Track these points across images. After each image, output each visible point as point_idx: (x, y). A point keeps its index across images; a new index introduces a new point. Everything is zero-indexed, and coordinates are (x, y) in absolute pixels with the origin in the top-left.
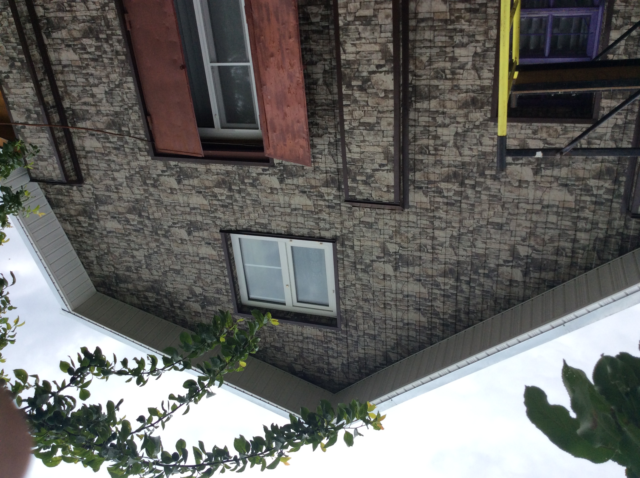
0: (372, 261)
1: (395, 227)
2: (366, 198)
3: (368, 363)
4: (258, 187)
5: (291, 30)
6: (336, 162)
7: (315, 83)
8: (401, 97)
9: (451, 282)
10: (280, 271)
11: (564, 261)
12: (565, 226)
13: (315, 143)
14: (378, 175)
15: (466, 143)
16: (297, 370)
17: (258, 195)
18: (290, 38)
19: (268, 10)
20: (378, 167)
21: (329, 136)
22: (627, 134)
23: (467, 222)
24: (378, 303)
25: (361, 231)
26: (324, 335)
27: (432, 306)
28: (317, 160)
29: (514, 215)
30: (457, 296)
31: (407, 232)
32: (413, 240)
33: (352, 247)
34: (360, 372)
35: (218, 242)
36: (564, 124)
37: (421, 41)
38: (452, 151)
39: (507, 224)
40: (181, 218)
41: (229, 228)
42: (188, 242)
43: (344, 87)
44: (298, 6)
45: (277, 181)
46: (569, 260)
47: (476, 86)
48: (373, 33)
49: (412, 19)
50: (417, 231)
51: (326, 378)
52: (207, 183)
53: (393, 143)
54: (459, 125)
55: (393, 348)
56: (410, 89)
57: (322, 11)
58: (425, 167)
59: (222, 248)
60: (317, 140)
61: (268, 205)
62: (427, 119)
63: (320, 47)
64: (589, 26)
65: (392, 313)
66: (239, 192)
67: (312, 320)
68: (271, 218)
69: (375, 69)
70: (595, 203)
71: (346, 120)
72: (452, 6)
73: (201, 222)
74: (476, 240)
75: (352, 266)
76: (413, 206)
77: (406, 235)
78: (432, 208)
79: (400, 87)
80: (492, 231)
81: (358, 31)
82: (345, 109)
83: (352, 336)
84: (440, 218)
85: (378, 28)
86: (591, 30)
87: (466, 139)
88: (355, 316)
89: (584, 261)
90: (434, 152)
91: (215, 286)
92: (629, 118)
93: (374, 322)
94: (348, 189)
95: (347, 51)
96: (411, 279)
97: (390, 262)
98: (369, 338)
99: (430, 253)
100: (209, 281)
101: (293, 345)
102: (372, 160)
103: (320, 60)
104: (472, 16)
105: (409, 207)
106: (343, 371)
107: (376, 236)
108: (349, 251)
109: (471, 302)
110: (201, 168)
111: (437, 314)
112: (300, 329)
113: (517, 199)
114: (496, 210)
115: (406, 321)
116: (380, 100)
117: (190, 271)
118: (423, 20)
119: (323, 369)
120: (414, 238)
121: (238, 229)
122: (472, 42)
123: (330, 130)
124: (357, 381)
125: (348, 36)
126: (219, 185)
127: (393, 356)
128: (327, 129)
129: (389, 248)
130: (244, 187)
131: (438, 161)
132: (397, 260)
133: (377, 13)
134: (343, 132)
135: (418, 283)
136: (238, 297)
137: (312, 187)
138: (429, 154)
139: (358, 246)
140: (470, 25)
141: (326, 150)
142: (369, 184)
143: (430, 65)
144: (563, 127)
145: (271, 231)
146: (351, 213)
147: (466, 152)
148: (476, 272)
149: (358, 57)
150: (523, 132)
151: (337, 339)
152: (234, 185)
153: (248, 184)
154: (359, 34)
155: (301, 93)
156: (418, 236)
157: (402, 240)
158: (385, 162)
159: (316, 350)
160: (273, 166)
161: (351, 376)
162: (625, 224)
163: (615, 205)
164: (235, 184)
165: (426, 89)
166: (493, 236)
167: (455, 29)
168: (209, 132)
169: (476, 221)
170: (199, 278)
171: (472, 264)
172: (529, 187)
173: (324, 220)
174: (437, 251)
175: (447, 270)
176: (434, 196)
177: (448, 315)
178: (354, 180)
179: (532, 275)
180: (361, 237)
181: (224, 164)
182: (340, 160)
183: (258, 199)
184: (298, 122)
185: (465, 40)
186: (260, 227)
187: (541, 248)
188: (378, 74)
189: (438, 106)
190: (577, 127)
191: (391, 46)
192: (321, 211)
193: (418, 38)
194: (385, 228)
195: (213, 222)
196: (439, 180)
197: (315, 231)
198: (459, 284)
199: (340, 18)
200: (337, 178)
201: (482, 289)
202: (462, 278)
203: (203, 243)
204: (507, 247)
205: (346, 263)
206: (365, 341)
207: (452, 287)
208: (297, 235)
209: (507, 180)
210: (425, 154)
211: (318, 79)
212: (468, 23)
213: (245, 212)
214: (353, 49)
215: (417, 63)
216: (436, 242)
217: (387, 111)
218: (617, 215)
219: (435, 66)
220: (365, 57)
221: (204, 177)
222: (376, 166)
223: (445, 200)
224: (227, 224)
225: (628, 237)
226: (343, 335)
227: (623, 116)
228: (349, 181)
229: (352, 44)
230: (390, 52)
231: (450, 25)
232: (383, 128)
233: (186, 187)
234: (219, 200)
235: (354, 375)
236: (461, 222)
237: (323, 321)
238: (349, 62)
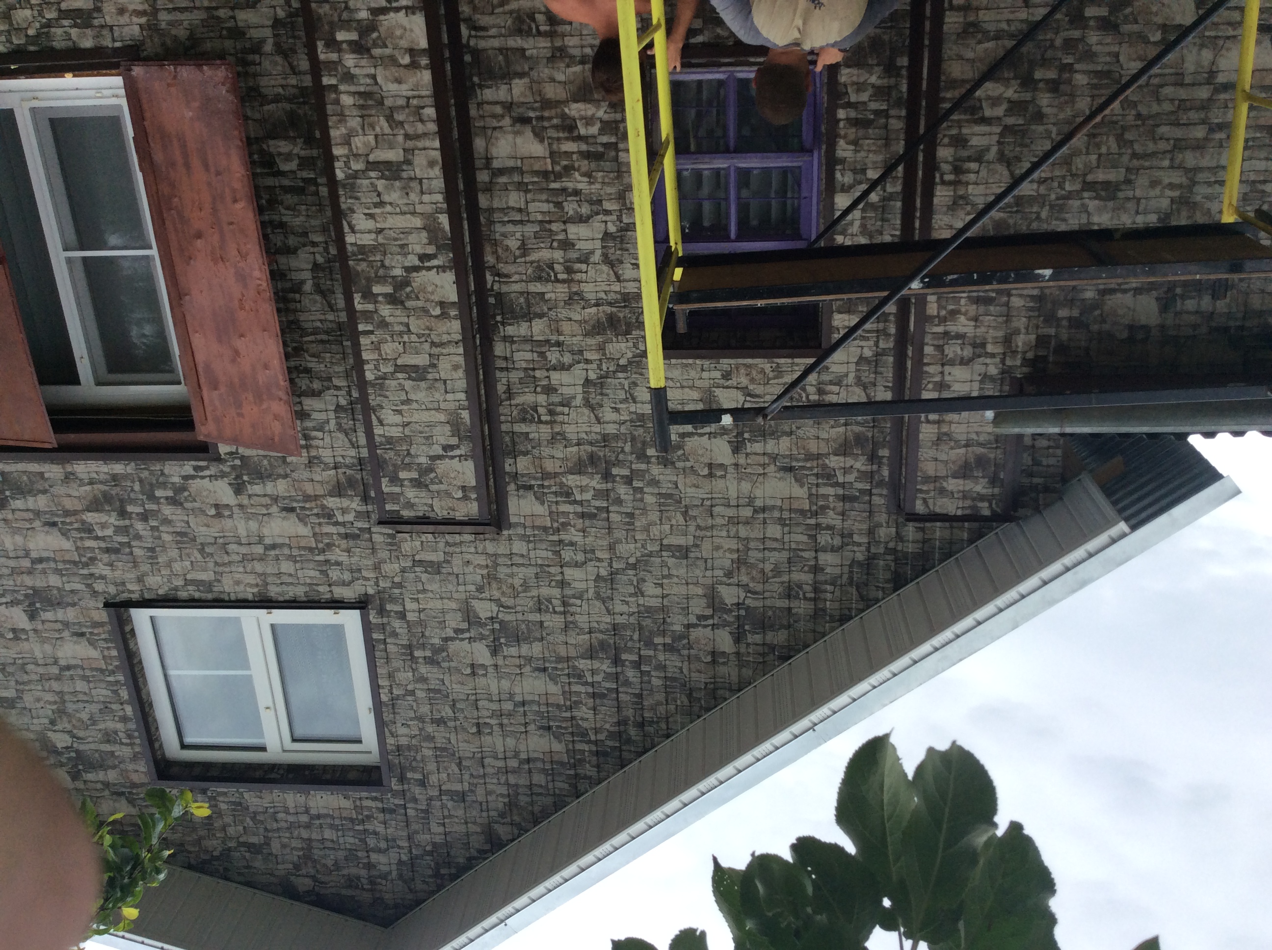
0: (446, 639)
1: (487, 566)
2: (421, 514)
3: (452, 853)
4: (187, 505)
5: (237, 185)
6: (355, 446)
7: (297, 287)
8: (475, 315)
9: (604, 667)
10: (249, 679)
11: (802, 608)
12: (797, 543)
13: (305, 408)
14: (442, 466)
15: (605, 399)
16: (301, 889)
17: (188, 523)
18: (235, 201)
19: (184, 146)
20: (441, 452)
21: (335, 393)
22: (881, 373)
23: (623, 549)
24: (465, 724)
25: (418, 580)
26: (356, 807)
27: (573, 718)
28: (314, 443)
29: (706, 528)
30: (618, 692)
31: (512, 575)
32: (525, 591)
33: (402, 615)
34: (437, 875)
35: (101, 630)
36: (776, 360)
37: (502, 210)
38: (583, 414)
39: (696, 546)
40: (11, 583)
41: (125, 596)
42: (31, 634)
43: (357, 298)
44: (248, 138)
45: (229, 491)
46: (811, 606)
47: (612, 294)
48: (407, 194)
49: (481, 169)
50: (531, 571)
51: (366, 896)
52: (69, 504)
53: (466, 403)
54: (589, 366)
55: (502, 815)
56: (492, 300)
57: (298, 149)
58: (533, 448)
59: (111, 641)
60: (309, 403)
61: (213, 541)
62: (528, 356)
63: (302, 218)
64: (799, 185)
65: (496, 742)
66: (144, 517)
67: (328, 777)
68: (221, 569)
69: (417, 263)
70: (844, 498)
71: (368, 362)
72: (555, 147)
73: (58, 589)
74: (644, 581)
75: (404, 654)
76: (517, 525)
77: (510, 581)
78: (555, 525)
79: (469, 296)
80: (671, 561)
81: (376, 190)
82: (364, 341)
83: (415, 800)
84: (572, 544)
85: (415, 185)
86: (804, 194)
87: (604, 391)
88: (419, 758)
89: (837, 605)
90: (548, 418)
91: (102, 726)
92: (882, 345)
93: (459, 764)
94: (381, 498)
95: (357, 228)
96: (527, 669)
97: (482, 638)
98: (452, 799)
99: (560, 613)
100: (85, 716)
101: (287, 835)
102: (427, 438)
103: (304, 245)
104: (593, 165)
105: (510, 526)
106: (400, 876)
107: (450, 587)
108: (397, 624)
109: (645, 703)
110: (53, 471)
111: (584, 734)
112: (301, 799)
113: (708, 499)
114: (674, 522)
115: (523, 756)
116: (433, 323)
117: (38, 700)
118: (502, 172)
119: (358, 878)
120: (526, 586)
121: (147, 596)
122: (597, 214)
123: (336, 382)
124: (433, 893)
125: (357, 198)
126: (95, 505)
127: (503, 831)
128: (329, 379)
129: (478, 610)
130: (154, 507)
131: (558, 433)
132: (497, 633)
133: (410, 157)
134: (363, 384)
135: (542, 675)
136: (157, 745)
137: (307, 498)
138: (540, 422)
139: (414, 611)
140: (590, 183)
141: (333, 423)
142: (427, 486)
143: (524, 255)
144: (774, 365)
145: (222, 596)
146: (394, 546)
147: (608, 415)
148: (649, 644)
149: (381, 240)
150: (705, 375)
151: (383, 810)
152: (130, 504)
153: (162, 500)
154: (379, 195)
155: (268, 310)
156: (532, 582)
157: (503, 593)
158: (454, 441)
159: (341, 840)
160: (218, 459)
161: (419, 886)
162: (897, 532)
163: (877, 500)
164: (133, 501)
165: (522, 300)
166: (674, 572)
167: (564, 190)
168: (67, 393)
169: (639, 545)
170: (62, 712)
171: (641, 628)
172: (728, 476)
173: (338, 564)
174: (572, 609)
175: (595, 643)
176: (557, 503)
177: (606, 733)
178: (395, 480)
179: (750, 638)
180: (419, 592)
181: (105, 460)
182: (363, 441)
183: (188, 530)
184: (266, 367)
185: (585, 210)
186: (199, 590)
187: (759, 588)
188: (424, 272)
189: (548, 331)
190: (797, 365)
191: (444, 220)
192: (329, 546)
193: (496, 204)
194: (467, 570)
195: (88, 586)
196: (562, 470)
197: (321, 589)
198: (619, 669)
199: (337, 164)
200: (359, 477)
201: (663, 675)
202: (624, 657)
203: (66, 634)
204: (700, 591)
205: (391, 648)
206: (443, 807)
207: (608, 676)
208: (281, 599)
209: (688, 464)
210: (532, 421)
211: (303, 282)
212: (586, 179)
213: (160, 560)
214: (370, 224)
215: (500, 251)
216: (568, 592)
217: (450, 342)
218: (882, 518)
219: (534, 256)
220: (396, 239)
221: (60, 490)
222: (438, 450)
223: (579, 509)
224: (120, 588)
225: (906, 555)
226: (397, 801)
227: (871, 343)
228: (385, 481)
229: (365, 214)
230: (443, 230)
231: (554, 181)
232: (443, 376)
233: (18, 515)
234: (97, 538)
235: (427, 883)
236: (611, 548)
237: (351, 776)
238: (362, 249)
